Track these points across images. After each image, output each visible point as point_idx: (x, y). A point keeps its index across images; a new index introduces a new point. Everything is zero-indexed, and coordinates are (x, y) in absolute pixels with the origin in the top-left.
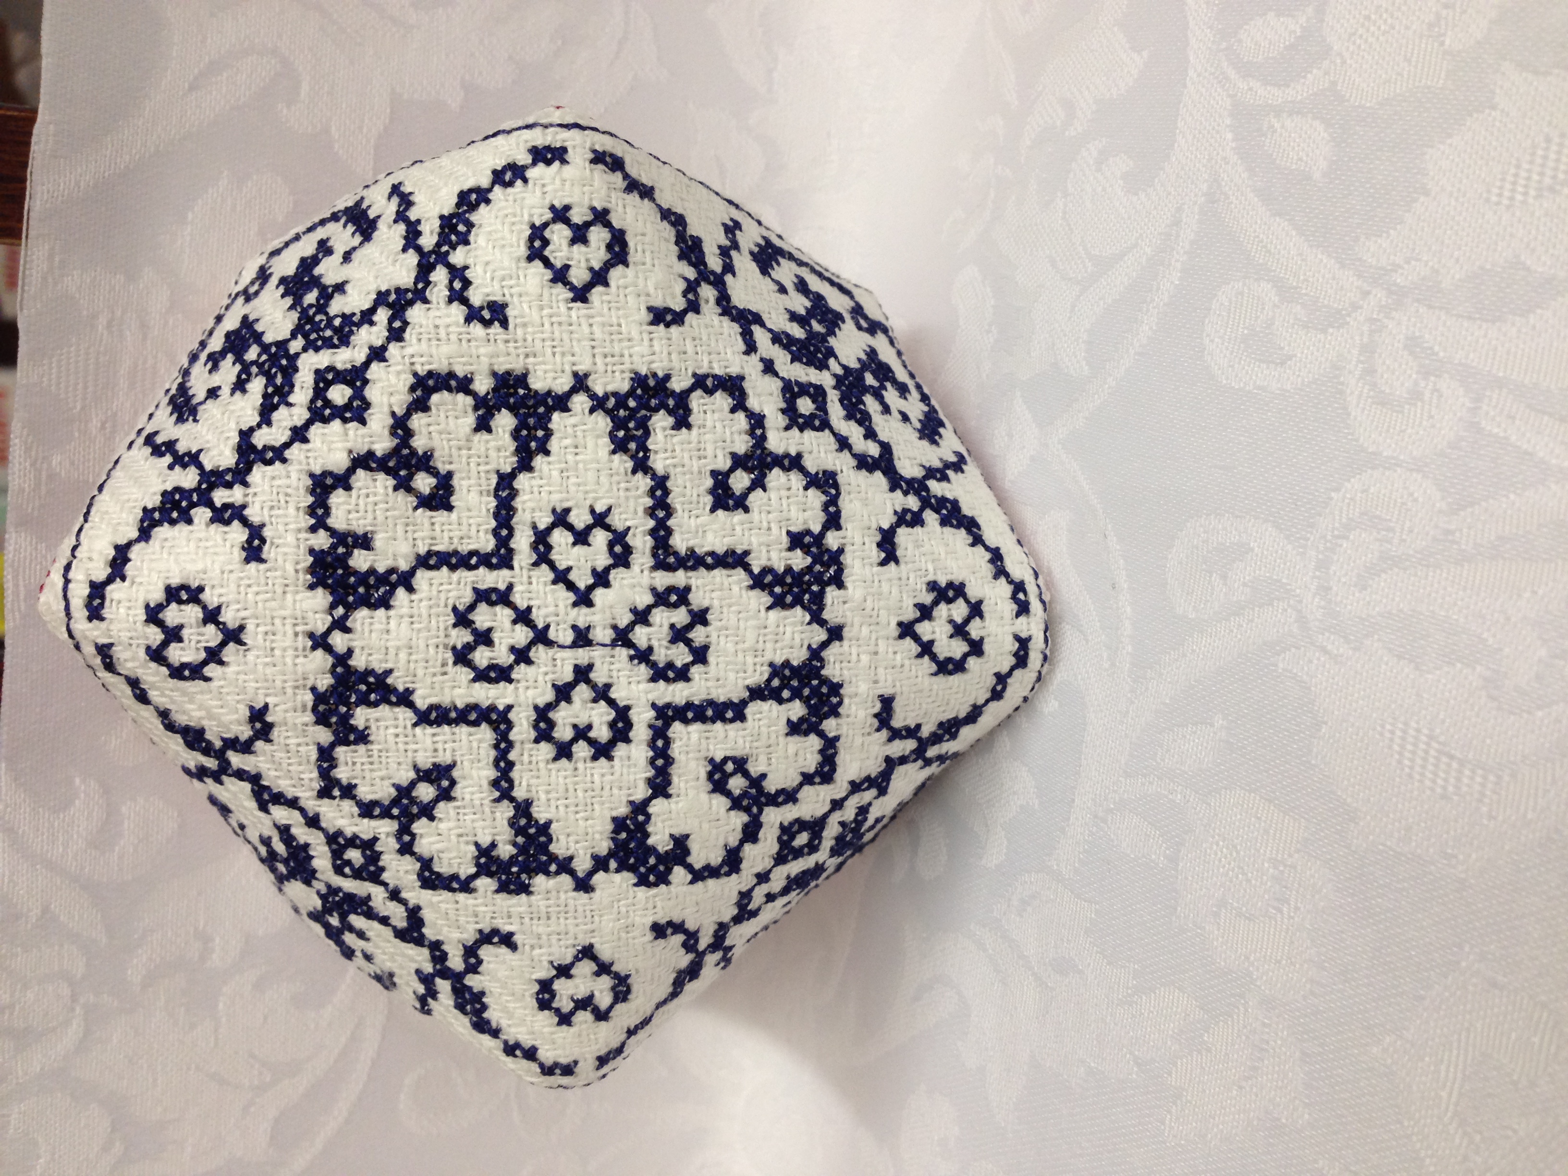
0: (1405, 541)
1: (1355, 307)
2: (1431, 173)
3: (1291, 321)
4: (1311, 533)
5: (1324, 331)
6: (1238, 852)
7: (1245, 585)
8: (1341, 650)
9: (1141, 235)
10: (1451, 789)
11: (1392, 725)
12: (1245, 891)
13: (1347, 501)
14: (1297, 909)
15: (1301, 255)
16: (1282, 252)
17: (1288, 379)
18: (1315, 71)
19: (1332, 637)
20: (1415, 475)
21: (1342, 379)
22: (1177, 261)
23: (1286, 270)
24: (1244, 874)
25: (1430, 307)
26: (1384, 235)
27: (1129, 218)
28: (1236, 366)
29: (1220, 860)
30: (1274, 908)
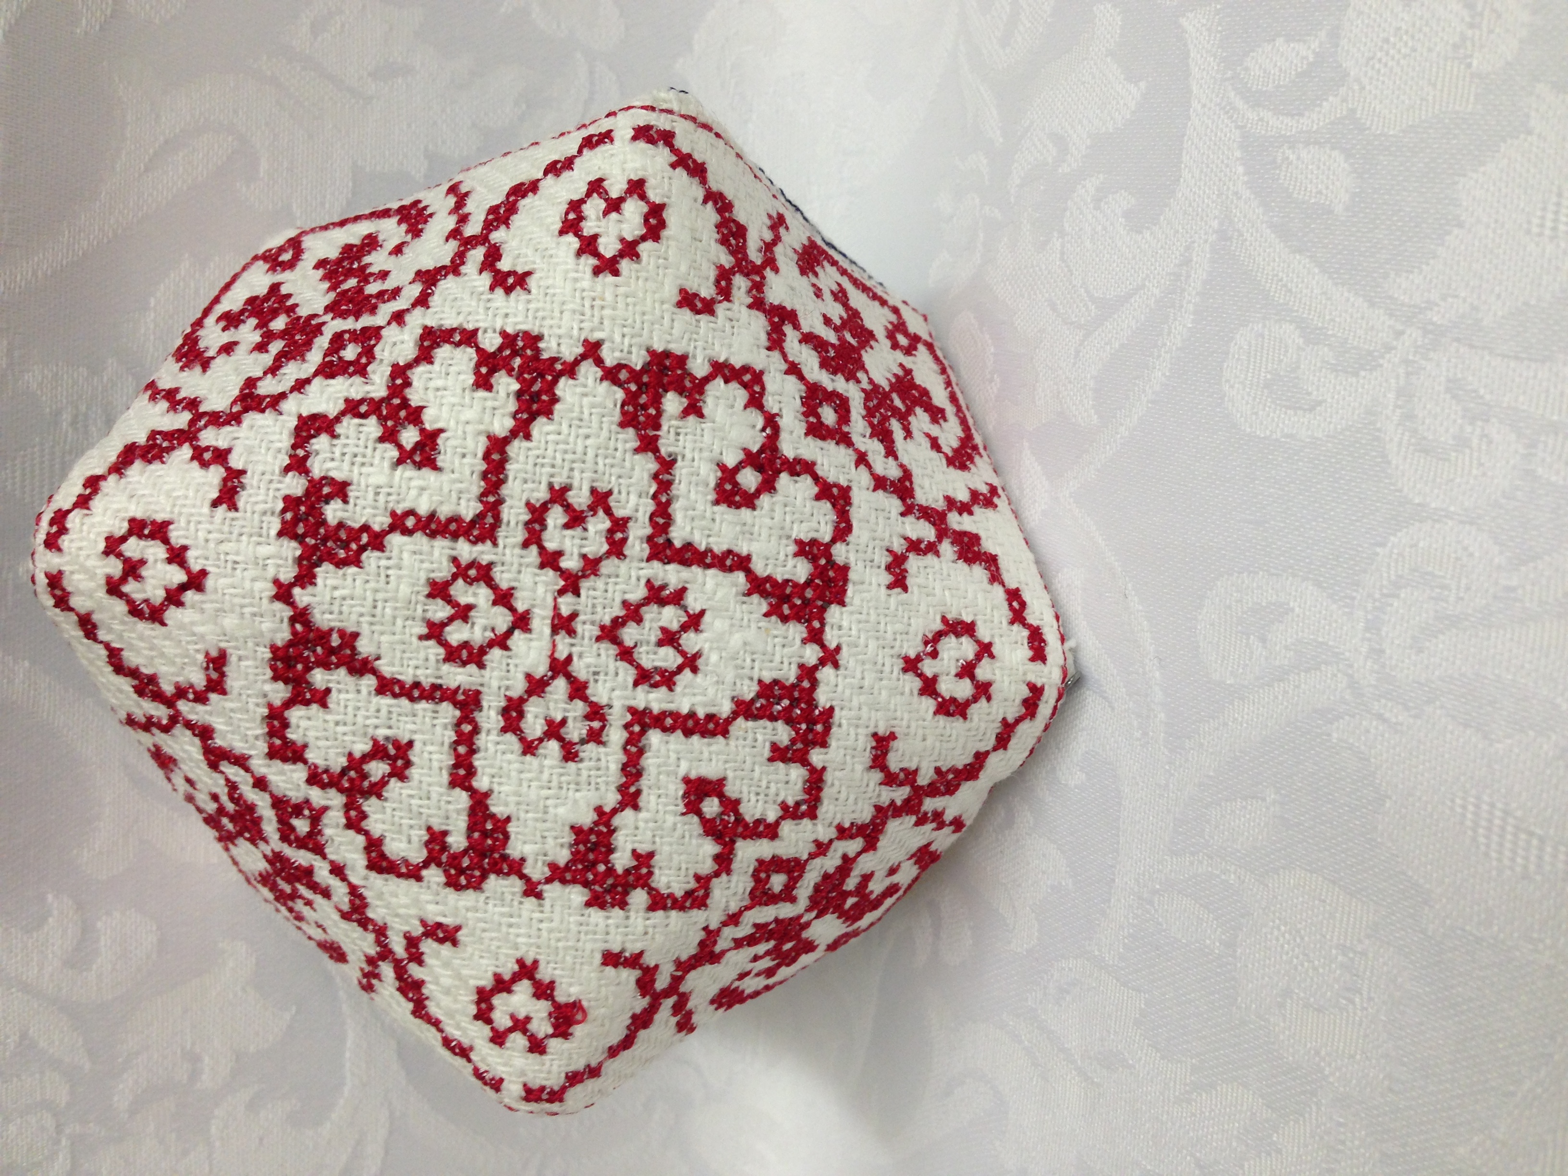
0: (1462, 599)
1: (1389, 348)
2: (1465, 204)
3: (1319, 364)
4: (1357, 591)
5: (1356, 374)
6: (1302, 938)
7: (1286, 648)
8: (1400, 718)
9: (1147, 276)
10: (1532, 867)
11: (1464, 799)
12: (1312, 979)
13: (1394, 556)
14: (1370, 999)
15: (1325, 293)
16: (1304, 291)
17: (1319, 426)
18: (1331, 99)
19: (1390, 704)
20: (1467, 527)
21: (1379, 425)
22: (1189, 302)
23: (1310, 310)
24: (1309, 961)
25: (1471, 346)
26: (1416, 270)
27: (1134, 258)
28: (1261, 413)
29: (1282, 946)
30: (1344, 998)
